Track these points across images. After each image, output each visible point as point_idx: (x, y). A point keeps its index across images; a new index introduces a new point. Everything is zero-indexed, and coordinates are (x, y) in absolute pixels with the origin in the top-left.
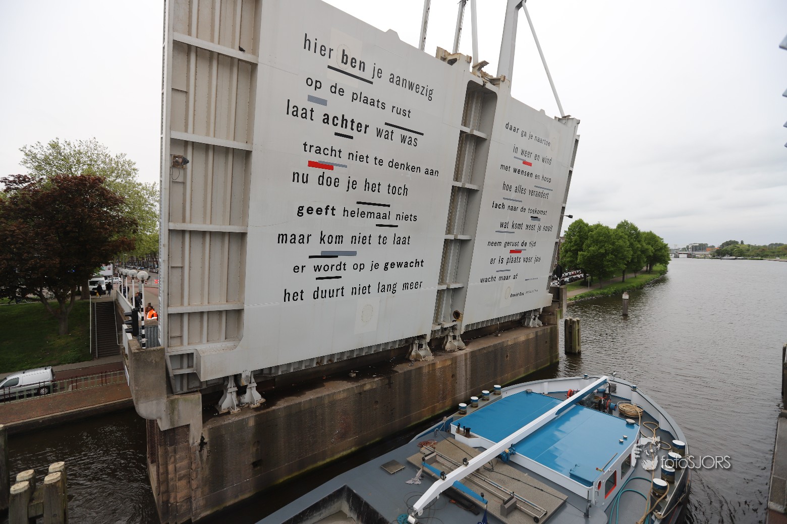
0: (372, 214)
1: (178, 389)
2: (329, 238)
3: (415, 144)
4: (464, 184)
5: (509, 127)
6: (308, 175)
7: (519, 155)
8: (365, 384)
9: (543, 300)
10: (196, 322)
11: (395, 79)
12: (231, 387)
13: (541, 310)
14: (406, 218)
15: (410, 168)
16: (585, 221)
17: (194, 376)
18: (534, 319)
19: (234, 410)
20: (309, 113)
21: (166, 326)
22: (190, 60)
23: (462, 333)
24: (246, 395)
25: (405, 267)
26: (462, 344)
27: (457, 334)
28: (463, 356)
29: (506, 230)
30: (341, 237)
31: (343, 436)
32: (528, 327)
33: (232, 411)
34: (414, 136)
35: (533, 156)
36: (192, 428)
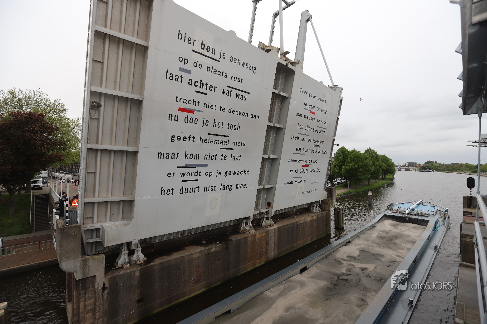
0: (218, 141)
1: (89, 252)
2: (190, 155)
3: (245, 99)
4: (274, 124)
5: (302, 91)
6: (178, 116)
7: (307, 107)
8: (211, 248)
9: (321, 195)
10: (103, 208)
11: (234, 60)
12: (124, 251)
13: (320, 202)
14: (239, 143)
15: (242, 113)
16: (346, 148)
17: (100, 243)
18: (316, 207)
19: (126, 265)
20: (180, 78)
21: (83, 210)
22: (105, 43)
23: (272, 215)
24: (134, 255)
25: (238, 174)
26: (272, 223)
27: (269, 216)
28: (273, 230)
29: (299, 152)
30: (198, 156)
31: (197, 282)
32: (312, 212)
33: (125, 266)
34: (244, 94)
35: (316, 108)
36: (98, 278)
